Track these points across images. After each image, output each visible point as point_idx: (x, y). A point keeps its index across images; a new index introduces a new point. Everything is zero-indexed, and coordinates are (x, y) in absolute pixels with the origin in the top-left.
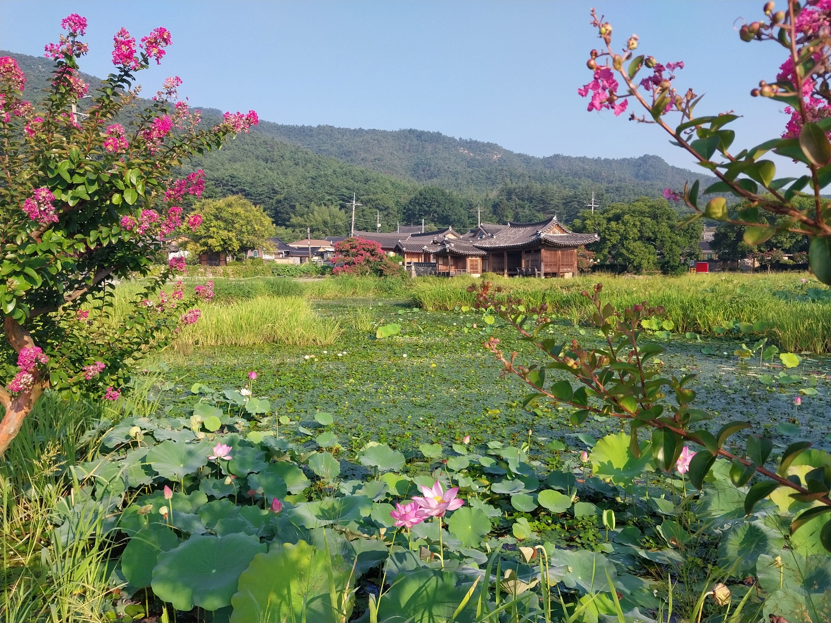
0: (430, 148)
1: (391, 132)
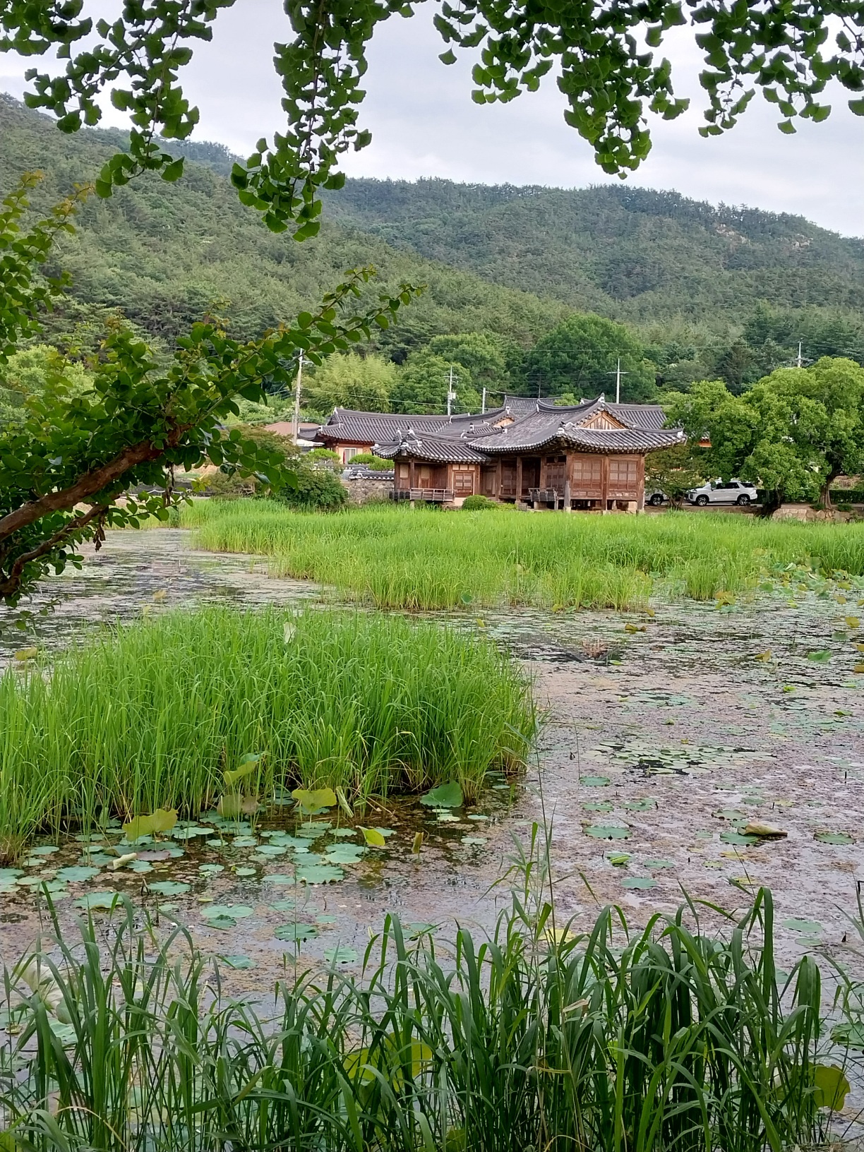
0: (649, 225)
1: (570, 193)
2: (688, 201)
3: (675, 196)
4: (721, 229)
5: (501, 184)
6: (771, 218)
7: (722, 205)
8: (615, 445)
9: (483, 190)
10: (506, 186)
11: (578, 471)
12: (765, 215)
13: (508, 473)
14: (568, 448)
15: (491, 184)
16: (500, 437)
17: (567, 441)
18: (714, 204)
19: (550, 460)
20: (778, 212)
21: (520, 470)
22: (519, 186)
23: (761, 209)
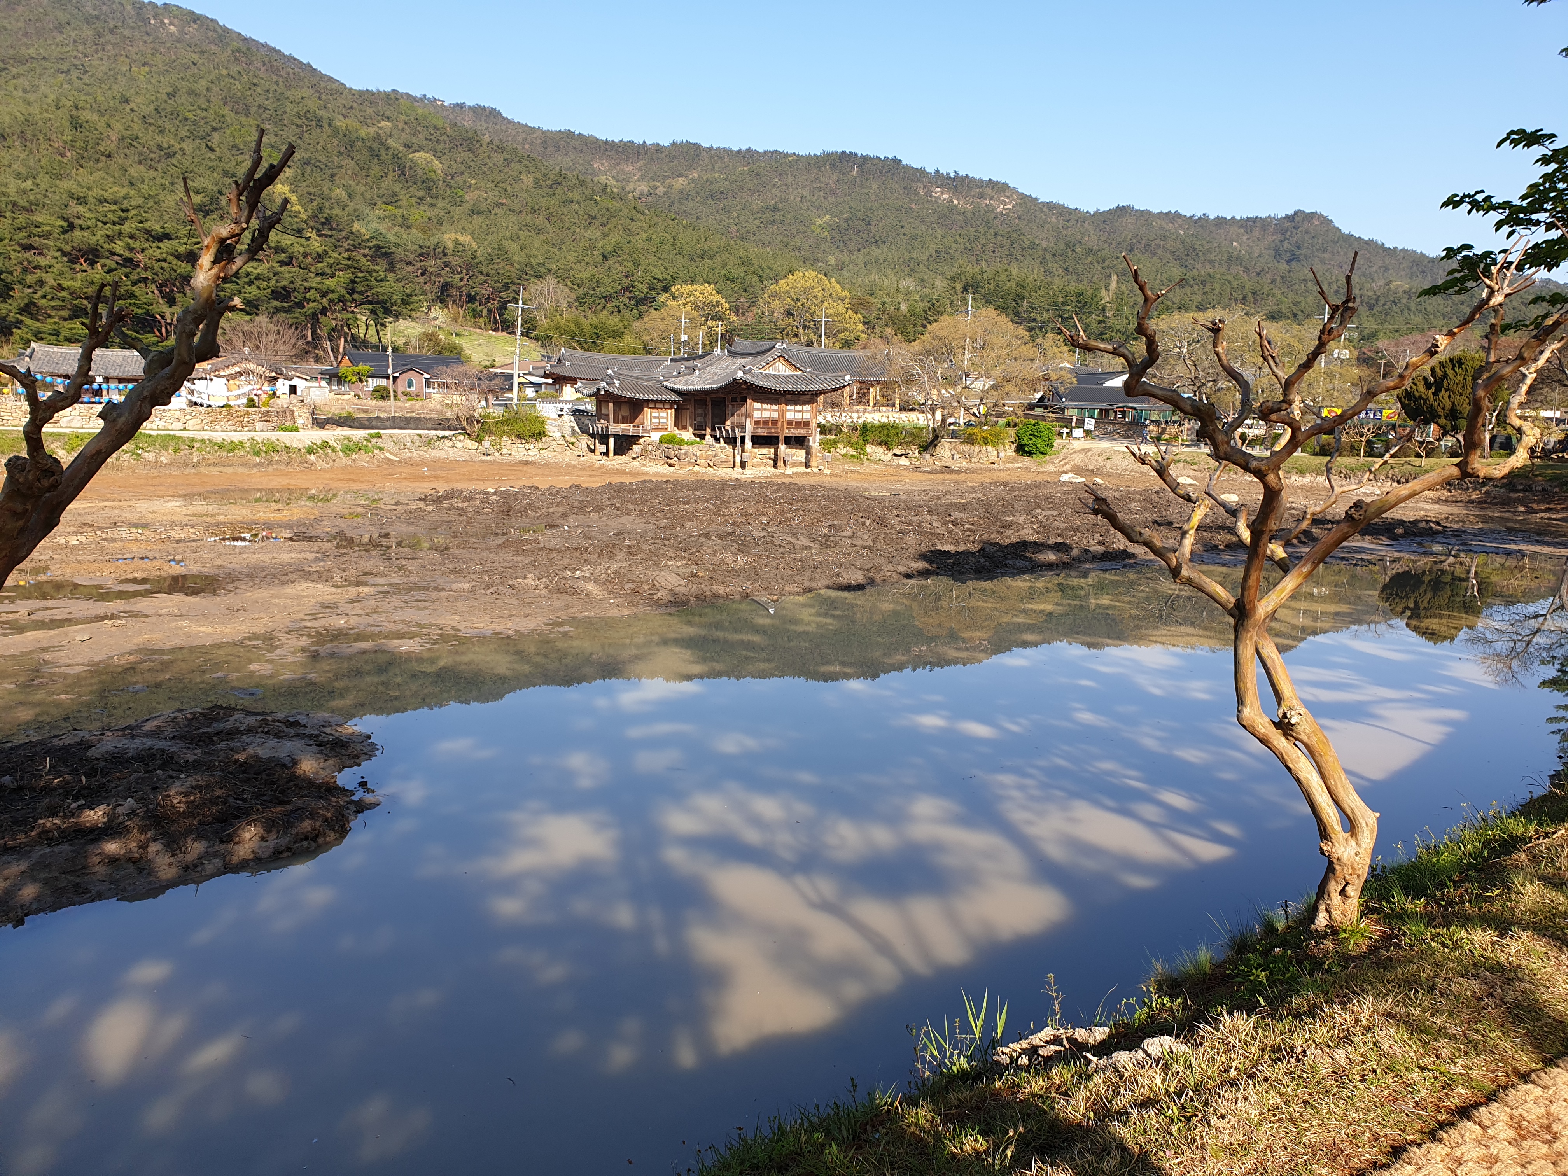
1: (805, 157)
2: (908, 167)
3: (897, 161)
4: (937, 192)
5: (744, 148)
6: (980, 183)
7: (937, 171)
8: (789, 387)
9: (729, 152)
10: (749, 150)
11: (758, 410)
12: (973, 180)
13: (699, 411)
14: (748, 388)
15: (736, 149)
16: (692, 378)
17: (745, 382)
18: (931, 170)
19: (734, 400)
20: (986, 179)
21: (710, 407)
22: (761, 150)
23: (971, 175)
